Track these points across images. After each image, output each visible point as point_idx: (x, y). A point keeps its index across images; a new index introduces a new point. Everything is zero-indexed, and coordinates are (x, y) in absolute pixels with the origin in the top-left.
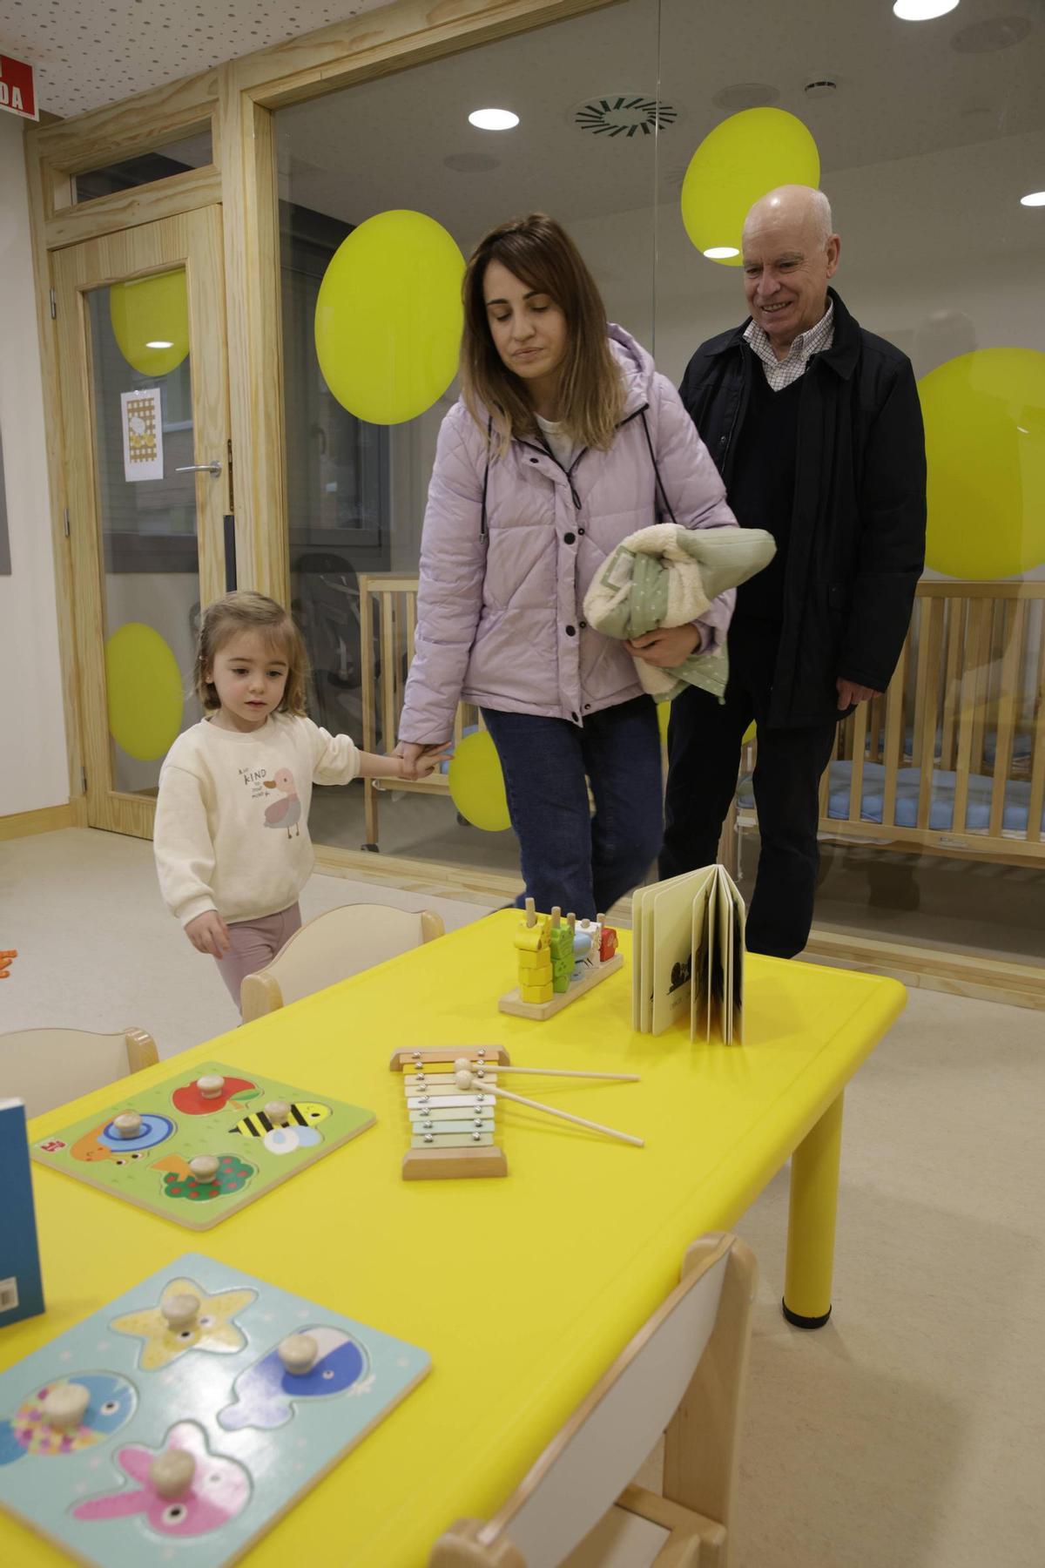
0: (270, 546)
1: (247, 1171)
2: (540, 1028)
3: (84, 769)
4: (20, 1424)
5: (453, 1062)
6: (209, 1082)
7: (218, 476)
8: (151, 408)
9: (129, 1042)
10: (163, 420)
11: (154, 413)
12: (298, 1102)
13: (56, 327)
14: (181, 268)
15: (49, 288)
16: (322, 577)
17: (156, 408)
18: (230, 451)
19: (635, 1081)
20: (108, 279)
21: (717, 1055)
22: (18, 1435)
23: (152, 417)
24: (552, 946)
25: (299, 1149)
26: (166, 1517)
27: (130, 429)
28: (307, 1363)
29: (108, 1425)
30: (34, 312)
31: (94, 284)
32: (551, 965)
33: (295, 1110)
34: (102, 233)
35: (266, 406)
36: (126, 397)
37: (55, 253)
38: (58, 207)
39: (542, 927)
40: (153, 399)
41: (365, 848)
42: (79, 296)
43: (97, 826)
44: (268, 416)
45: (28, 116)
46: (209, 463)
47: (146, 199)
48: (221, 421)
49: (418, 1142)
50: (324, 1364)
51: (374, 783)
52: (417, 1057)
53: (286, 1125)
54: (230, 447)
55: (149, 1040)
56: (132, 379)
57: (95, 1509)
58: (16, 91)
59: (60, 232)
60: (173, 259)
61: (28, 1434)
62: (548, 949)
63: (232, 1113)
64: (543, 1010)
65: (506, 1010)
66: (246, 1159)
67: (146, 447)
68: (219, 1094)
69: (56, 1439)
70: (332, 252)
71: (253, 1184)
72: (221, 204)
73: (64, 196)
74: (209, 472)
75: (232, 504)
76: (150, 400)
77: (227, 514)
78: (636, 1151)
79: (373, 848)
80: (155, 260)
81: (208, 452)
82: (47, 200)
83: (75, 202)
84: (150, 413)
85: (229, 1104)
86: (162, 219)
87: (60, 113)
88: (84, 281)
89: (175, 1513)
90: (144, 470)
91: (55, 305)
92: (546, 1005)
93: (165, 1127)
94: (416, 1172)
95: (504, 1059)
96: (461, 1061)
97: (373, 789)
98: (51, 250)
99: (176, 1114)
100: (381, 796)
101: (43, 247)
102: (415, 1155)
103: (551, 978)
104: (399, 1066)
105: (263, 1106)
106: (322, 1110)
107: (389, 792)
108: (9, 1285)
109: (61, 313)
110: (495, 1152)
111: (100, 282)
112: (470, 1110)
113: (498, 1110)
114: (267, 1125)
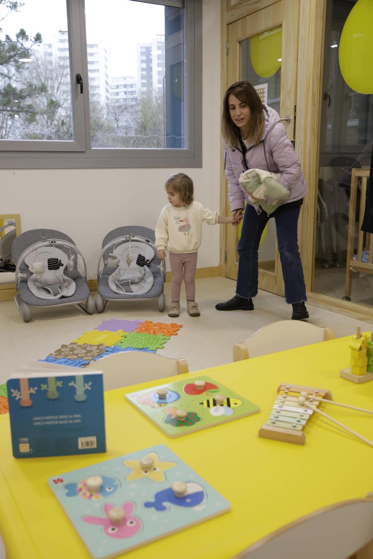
0: (310, 155)
1: (198, 419)
2: (355, 387)
3: (226, 252)
4: (80, 486)
5: (300, 393)
6: (199, 383)
7: (289, 123)
9: (178, 362)
10: (268, 98)
11: (264, 94)
12: (232, 397)
13: (228, 59)
14: (280, 26)
15: (226, 41)
16: (343, 168)
17: (265, 92)
18: (295, 111)
20: (250, 35)
22: (78, 489)
24: (368, 350)
25: (223, 416)
26: (110, 530)
28: (182, 493)
29: (106, 494)
30: (220, 53)
31: (243, 38)
32: (367, 358)
33: (228, 400)
34: (249, 14)
35: (313, 88)
37: (229, 25)
38: (232, 4)
39: (363, 340)
40: (264, 88)
41: (344, 298)
42: (238, 43)
43: (229, 277)
44: (313, 93)
46: (286, 117)
48: (292, 97)
49: (269, 422)
50: (189, 496)
51: (351, 268)
52: (288, 388)
53: (222, 405)
54: (295, 109)
55: (185, 364)
56: (257, 80)
57: (89, 519)
59: (232, 15)
60: (277, 23)
61: (81, 490)
62: (366, 350)
63: (203, 398)
64: (359, 379)
65: (344, 376)
66: (200, 415)
68: (202, 388)
69: (88, 494)
71: (197, 425)
74: (285, 121)
75: (294, 135)
76: (263, 89)
77: (292, 140)
79: (348, 299)
80: (270, 24)
81: (286, 112)
82: (228, 2)
83: (240, 1)
84: (263, 95)
85: (204, 393)
86: (274, 4)
88: (240, 37)
89: (113, 529)
91: (228, 48)
92: (361, 377)
93: (176, 397)
94: (264, 434)
95: (327, 396)
96: (304, 393)
97: (350, 271)
98: (228, 24)
99: (183, 393)
100: (354, 275)
101: (225, 23)
102: (265, 427)
103: (366, 365)
104: (279, 391)
105: (217, 396)
106: (239, 403)
107: (358, 273)
108: (93, 439)
109: (230, 52)
110: (300, 434)
111: (247, 37)
112: (299, 414)
113: (311, 417)
114: (215, 404)
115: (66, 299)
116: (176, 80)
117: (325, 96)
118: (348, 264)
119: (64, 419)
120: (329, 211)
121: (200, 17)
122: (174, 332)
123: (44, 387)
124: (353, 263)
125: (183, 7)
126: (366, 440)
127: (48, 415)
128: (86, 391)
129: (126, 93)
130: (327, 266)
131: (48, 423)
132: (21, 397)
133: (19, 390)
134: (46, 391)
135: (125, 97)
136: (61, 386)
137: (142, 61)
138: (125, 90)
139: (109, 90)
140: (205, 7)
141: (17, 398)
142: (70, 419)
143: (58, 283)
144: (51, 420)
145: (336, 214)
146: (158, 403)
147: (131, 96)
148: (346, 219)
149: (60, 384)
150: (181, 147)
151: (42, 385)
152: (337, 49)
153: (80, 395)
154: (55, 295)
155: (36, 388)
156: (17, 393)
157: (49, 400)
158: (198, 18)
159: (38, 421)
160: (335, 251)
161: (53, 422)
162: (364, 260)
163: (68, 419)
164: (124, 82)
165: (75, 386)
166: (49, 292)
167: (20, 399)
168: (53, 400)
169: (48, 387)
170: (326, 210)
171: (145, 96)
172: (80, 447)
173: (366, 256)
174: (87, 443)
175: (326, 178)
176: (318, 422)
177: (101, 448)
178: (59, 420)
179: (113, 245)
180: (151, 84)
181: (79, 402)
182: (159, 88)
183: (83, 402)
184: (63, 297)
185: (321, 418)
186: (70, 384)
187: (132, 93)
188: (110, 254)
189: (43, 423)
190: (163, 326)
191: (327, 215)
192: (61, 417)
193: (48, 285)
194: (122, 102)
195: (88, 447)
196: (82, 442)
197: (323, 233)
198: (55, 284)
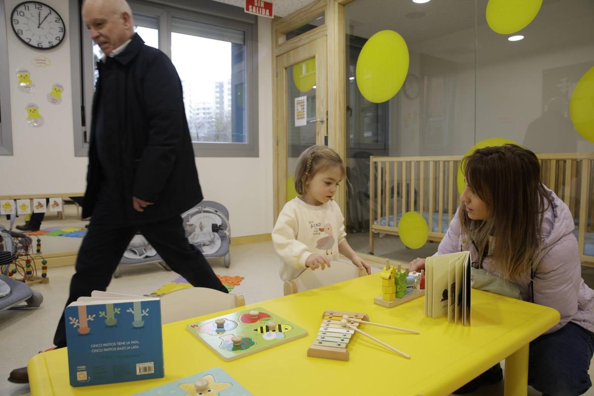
0: (339, 146)
1: (252, 344)
2: (387, 310)
5: (342, 317)
6: (255, 313)
7: (323, 123)
8: (304, 102)
9: (236, 297)
12: (283, 324)
13: (277, 80)
14: (314, 57)
15: (276, 68)
18: (327, 115)
19: (418, 334)
20: (292, 63)
21: (459, 329)
23: (304, 105)
24: (396, 279)
25: (275, 340)
27: (297, 110)
30: (271, 75)
31: (288, 65)
32: (395, 286)
33: (280, 326)
34: (292, 49)
35: (339, 98)
36: (296, 99)
38: (280, 43)
39: (391, 270)
40: (304, 99)
42: (284, 69)
44: (340, 103)
45: (270, 17)
46: (320, 119)
47: (305, 37)
48: (325, 105)
49: (316, 343)
51: (373, 230)
52: (332, 314)
53: (274, 331)
54: (327, 113)
56: (299, 94)
58: (268, 11)
59: (280, 51)
60: (312, 55)
62: (394, 279)
63: (258, 325)
64: (390, 304)
65: (377, 302)
66: (254, 340)
67: (302, 115)
68: (257, 317)
70: (360, 49)
71: (252, 348)
72: (327, 36)
73: (282, 40)
74: (320, 122)
75: (327, 132)
77: (326, 136)
78: (407, 360)
79: (372, 254)
80: (307, 56)
81: (320, 116)
82: (277, 41)
83: (285, 41)
85: (258, 322)
87: (281, 16)
88: (286, 65)
90: (301, 122)
91: (277, 73)
92: (391, 302)
93: (233, 325)
94: (313, 354)
95: (365, 318)
96: (346, 316)
97: (373, 232)
98: (277, 57)
99: (240, 323)
100: (376, 235)
101: (275, 56)
102: (313, 347)
103: (395, 292)
104: (324, 316)
105: (270, 323)
106: (289, 328)
107: (379, 233)
108: (151, 364)
109: (279, 76)
110: (344, 351)
111: (290, 64)
112: (343, 334)
113: (353, 336)
114: (268, 330)
115: (150, 258)
116: (239, 94)
117: (348, 109)
118: (370, 227)
119: (122, 346)
120: (354, 189)
121: (257, 51)
122: (238, 282)
123: (102, 314)
124: (375, 226)
125: (244, 44)
126: (402, 353)
127: (106, 343)
128: (144, 318)
129: (204, 113)
130: (354, 231)
131: (106, 350)
132: (78, 325)
133: (77, 318)
134: (104, 318)
135: (203, 116)
136: (119, 313)
137: (217, 92)
138: (204, 111)
139: (192, 111)
140: (260, 45)
141: (75, 326)
142: (129, 345)
143: (143, 246)
144: (109, 347)
145: (360, 193)
146: (216, 331)
147: (208, 116)
148: (368, 196)
149: (118, 311)
150: (242, 142)
151: (100, 313)
152: (355, 80)
153: (138, 321)
154: (140, 255)
155: (94, 316)
156: (75, 321)
157: (107, 327)
158: (255, 52)
159: (96, 348)
160: (360, 220)
161: (111, 349)
162: (382, 223)
163: (126, 345)
164: (204, 106)
165: (133, 312)
166: (135, 253)
167: (78, 327)
168: (111, 327)
169: (106, 314)
170: (352, 190)
171: (219, 116)
172: (138, 373)
173: (383, 221)
174: (145, 369)
175: (351, 167)
176: (359, 340)
177: (159, 373)
178: (117, 346)
179: (189, 215)
180: (223, 108)
181: (136, 328)
182: (229, 110)
183: (140, 328)
184: (147, 257)
185: (362, 337)
186: (128, 311)
187: (209, 113)
188: (188, 223)
189: (101, 350)
190: (228, 279)
191: (353, 193)
192: (119, 344)
193: (135, 247)
194: (201, 120)
195: (146, 373)
196: (140, 368)
197: (351, 207)
198: (141, 246)
